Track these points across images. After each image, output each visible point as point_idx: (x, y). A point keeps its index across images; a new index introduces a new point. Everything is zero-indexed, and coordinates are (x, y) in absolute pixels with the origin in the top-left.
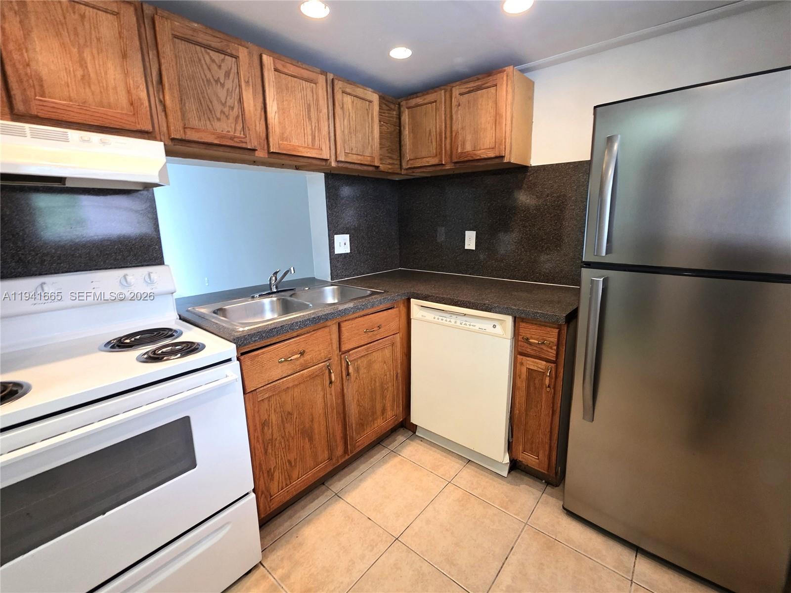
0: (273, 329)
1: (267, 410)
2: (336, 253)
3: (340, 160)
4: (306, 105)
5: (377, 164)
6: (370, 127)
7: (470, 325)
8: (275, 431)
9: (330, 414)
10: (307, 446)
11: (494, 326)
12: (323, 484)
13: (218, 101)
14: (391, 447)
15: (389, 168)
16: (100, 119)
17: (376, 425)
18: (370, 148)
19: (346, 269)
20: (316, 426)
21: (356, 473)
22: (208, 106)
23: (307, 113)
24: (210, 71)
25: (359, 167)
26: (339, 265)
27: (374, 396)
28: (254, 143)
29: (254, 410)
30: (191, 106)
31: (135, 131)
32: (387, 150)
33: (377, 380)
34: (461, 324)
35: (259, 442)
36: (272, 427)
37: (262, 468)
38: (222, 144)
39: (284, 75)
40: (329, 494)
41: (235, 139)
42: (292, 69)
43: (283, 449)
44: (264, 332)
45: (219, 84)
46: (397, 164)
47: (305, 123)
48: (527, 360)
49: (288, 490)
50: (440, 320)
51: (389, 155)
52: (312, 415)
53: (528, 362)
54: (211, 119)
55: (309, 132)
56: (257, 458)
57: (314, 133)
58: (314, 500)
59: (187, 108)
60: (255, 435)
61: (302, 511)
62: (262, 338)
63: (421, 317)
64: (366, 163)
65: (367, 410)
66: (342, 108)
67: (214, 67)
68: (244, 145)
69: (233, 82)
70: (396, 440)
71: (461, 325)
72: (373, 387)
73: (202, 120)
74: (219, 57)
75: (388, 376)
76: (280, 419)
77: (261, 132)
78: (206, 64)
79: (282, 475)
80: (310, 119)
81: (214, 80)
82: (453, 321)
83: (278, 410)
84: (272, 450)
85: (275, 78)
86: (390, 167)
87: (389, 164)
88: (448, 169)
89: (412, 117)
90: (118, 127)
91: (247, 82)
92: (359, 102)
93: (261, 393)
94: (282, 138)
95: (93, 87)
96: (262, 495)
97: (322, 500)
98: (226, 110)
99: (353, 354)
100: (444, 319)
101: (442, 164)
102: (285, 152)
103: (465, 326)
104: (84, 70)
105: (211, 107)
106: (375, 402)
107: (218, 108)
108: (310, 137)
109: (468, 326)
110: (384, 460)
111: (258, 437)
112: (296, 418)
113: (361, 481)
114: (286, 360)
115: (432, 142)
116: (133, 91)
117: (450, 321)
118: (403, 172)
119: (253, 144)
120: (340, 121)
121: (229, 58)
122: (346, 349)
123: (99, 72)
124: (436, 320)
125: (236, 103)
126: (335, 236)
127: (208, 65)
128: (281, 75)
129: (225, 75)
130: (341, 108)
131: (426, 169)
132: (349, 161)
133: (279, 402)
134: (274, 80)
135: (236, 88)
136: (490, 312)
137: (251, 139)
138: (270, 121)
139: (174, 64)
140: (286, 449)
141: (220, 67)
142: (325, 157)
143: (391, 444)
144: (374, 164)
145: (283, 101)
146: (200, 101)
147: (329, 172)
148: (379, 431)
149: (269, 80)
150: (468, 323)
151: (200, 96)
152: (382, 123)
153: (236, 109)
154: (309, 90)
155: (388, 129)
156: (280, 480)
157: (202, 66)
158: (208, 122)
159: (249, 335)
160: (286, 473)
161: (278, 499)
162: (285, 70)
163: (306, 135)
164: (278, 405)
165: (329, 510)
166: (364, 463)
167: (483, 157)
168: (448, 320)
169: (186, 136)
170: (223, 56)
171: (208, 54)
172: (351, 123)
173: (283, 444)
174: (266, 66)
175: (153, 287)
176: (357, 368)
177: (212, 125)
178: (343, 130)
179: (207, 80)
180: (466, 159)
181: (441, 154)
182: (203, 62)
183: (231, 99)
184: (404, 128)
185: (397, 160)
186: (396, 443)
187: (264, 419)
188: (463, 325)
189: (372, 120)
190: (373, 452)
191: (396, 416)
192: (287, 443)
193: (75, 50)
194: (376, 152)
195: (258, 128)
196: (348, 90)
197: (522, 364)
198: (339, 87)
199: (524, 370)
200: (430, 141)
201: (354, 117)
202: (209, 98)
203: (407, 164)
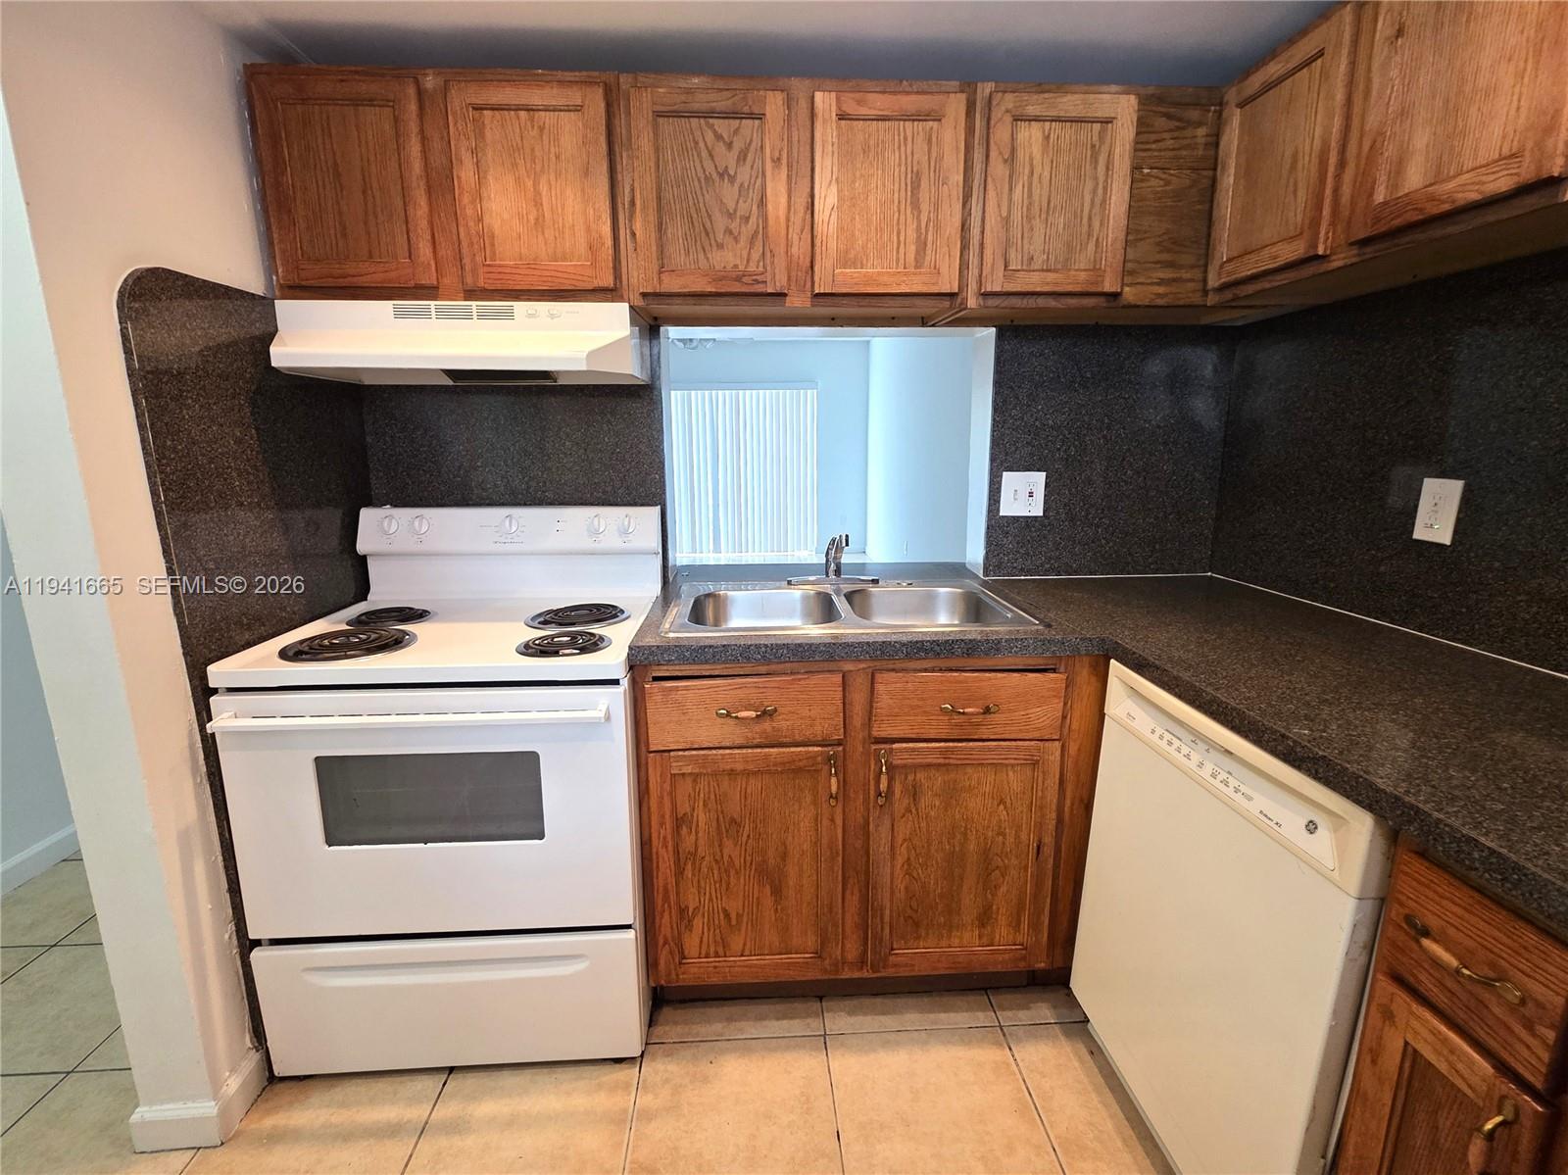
0: (705, 647)
1: (689, 796)
2: (1002, 513)
3: (989, 289)
4: (909, 176)
5: (1108, 286)
6: (1100, 191)
7: (1237, 791)
8: (701, 842)
9: (826, 860)
10: (768, 901)
11: (1311, 827)
12: (821, 998)
13: (722, 213)
14: (1006, 1018)
15: (1159, 295)
16: (550, 279)
17: (956, 942)
18: (1091, 246)
19: (1028, 554)
20: (792, 871)
21: (889, 1021)
22: (704, 226)
23: (909, 193)
24: (713, 159)
25: (1052, 303)
26: (1008, 543)
27: (957, 871)
28: (780, 281)
29: (662, 787)
30: (676, 230)
31: (593, 290)
32: (1158, 244)
33: (972, 837)
34: (1214, 776)
35: (666, 847)
36: (697, 833)
37: (669, 897)
38: (719, 291)
39: (861, 122)
40: (814, 1025)
41: (745, 280)
42: (879, 103)
43: (715, 882)
44: (689, 648)
45: (726, 177)
46: (1191, 280)
47: (902, 217)
48: (1412, 1013)
49: (717, 964)
50: (1163, 744)
51: (1165, 257)
52: (784, 844)
53: (1415, 1024)
54: (707, 248)
55: (912, 235)
56: (660, 874)
57: (923, 237)
58: (784, 1017)
59: (670, 235)
60: (660, 833)
61: (751, 1023)
62: (683, 660)
63: (1124, 716)
64: (1070, 288)
65: (931, 895)
66: (1011, 160)
67: (720, 148)
68: (759, 288)
69: (752, 167)
70: (1028, 1008)
71: (1212, 780)
72: (957, 849)
73: (691, 254)
74: (729, 125)
75: (1010, 839)
76: (714, 824)
77: (801, 257)
78: (707, 148)
79: (709, 930)
80: (916, 205)
81: (718, 173)
82: (1196, 758)
83: (712, 805)
84: (693, 875)
85: (839, 136)
86: (1161, 290)
87: (1162, 282)
88: (1339, 268)
89: (1249, 129)
90: (570, 288)
91: (777, 161)
92: (1065, 134)
93: (678, 761)
94: (845, 260)
95: (546, 232)
96: (664, 945)
97: (796, 1027)
98: (734, 226)
99: (901, 750)
100: (1177, 743)
101: (1317, 257)
102: (844, 290)
103: (1222, 787)
104: (538, 211)
105: (708, 225)
106: (961, 886)
107: (720, 223)
108: (913, 248)
109: (1230, 791)
110: (966, 1036)
111: (665, 838)
112: (749, 836)
113: (886, 1044)
114: (728, 715)
115: (1295, 192)
116: (593, 226)
117: (1188, 756)
118: (1212, 300)
119: (777, 284)
120: (999, 196)
121: (749, 122)
122: (883, 734)
123: (554, 207)
124: (1155, 738)
125: (755, 208)
126: (1004, 473)
127: (710, 148)
128: (855, 123)
129: (738, 157)
130: (1006, 161)
131: (1271, 281)
132: (1019, 289)
133: (714, 792)
134: (835, 140)
135: (757, 177)
136: (1298, 768)
137: (775, 274)
138: (819, 228)
139: (653, 165)
140: (721, 886)
141: (730, 146)
142: (946, 289)
143: (1011, 1009)
144: (1100, 289)
145: (854, 182)
146: (692, 218)
147: (1009, 323)
148: (960, 960)
149: (824, 142)
150: (1233, 782)
151: (693, 211)
152: (1146, 171)
153: (753, 220)
154: (920, 140)
155: (1167, 183)
156: (705, 939)
157: (699, 155)
158: (701, 256)
159: (658, 647)
160: (718, 931)
161: (696, 970)
162: (863, 111)
163: (902, 245)
164: (713, 797)
165: (789, 1056)
166: (922, 1011)
167: (1461, 203)
168: (1185, 750)
169: (662, 286)
170: (738, 121)
171: (712, 127)
172: (1036, 192)
173: (716, 872)
174: (820, 115)
175: (625, 539)
176: (914, 787)
177: (708, 259)
178: (1005, 214)
179: (706, 178)
180: (1397, 222)
181: (1315, 223)
182: (701, 145)
183: (745, 202)
184: (1223, 168)
185: (1192, 267)
186: (1024, 1016)
187: (683, 812)
188: (1216, 783)
189: (1108, 169)
190: (959, 1000)
191: (1026, 949)
192: (724, 876)
193: (530, 184)
194: (1109, 254)
195: (794, 250)
196: (1031, 110)
197: (1388, 1016)
198: (1003, 108)
199: (1394, 1046)
200: (1291, 188)
201: (1046, 174)
202: (707, 211)
203: (1219, 274)
